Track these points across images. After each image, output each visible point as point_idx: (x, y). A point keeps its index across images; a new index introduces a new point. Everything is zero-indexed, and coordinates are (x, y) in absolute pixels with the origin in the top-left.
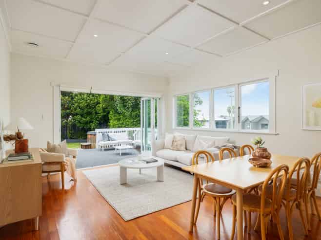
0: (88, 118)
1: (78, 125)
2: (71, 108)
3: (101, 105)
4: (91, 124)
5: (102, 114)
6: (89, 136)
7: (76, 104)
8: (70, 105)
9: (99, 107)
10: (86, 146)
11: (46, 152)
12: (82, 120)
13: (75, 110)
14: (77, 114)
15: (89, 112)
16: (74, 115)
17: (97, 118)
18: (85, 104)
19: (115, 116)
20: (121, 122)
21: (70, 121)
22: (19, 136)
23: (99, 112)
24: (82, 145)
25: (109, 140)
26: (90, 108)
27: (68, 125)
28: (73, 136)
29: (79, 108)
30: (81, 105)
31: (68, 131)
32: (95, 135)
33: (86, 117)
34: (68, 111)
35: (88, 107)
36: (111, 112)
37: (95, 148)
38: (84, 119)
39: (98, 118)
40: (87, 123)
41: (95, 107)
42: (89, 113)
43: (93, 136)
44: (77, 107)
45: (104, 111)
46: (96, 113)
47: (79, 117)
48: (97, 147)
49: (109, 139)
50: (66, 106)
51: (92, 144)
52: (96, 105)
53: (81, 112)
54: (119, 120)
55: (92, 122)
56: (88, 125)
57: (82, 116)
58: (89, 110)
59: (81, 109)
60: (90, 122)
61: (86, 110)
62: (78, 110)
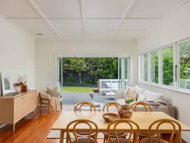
0: (108, 70)
1: (101, 75)
2: (97, 63)
7: (100, 61)
8: (96, 61)
9: (114, 62)
11: (46, 94)
13: (99, 65)
21: (97, 73)
22: (21, 83)
26: (109, 63)
27: (95, 75)
29: (102, 64)
30: (103, 61)
33: (106, 70)
34: (95, 66)
38: (104, 71)
39: (114, 70)
40: (107, 74)
41: (112, 62)
44: (100, 63)
46: (113, 67)
47: (101, 69)
49: (106, 87)
50: (94, 63)
53: (103, 66)
55: (110, 73)
56: (108, 76)
57: (104, 69)
58: (108, 65)
59: (103, 64)
60: (109, 74)
61: (106, 64)
62: (101, 65)
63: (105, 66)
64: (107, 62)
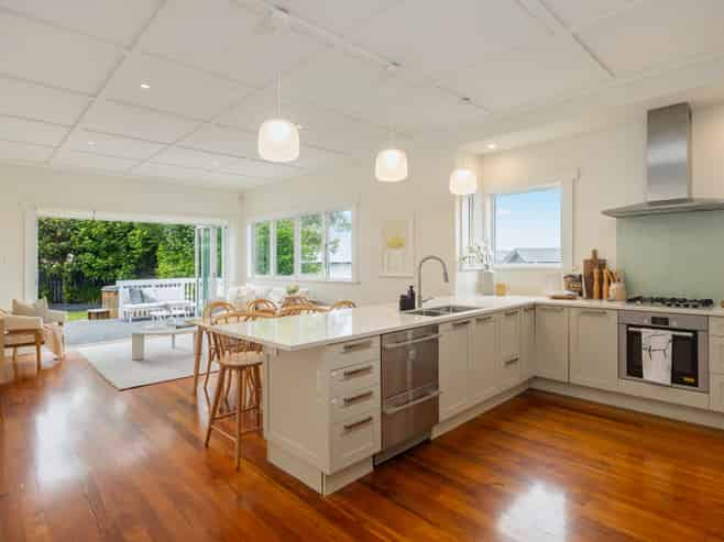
0: (110, 258)
1: (87, 274)
2: (69, 237)
3: (139, 232)
4: (117, 270)
5: (140, 251)
6: (105, 296)
7: (83, 230)
8: (69, 230)
9: (134, 235)
10: (98, 313)
11: (12, 316)
12: (95, 262)
13: (81, 243)
14: (85, 251)
15: (113, 245)
16: (77, 252)
17: (130, 258)
18: (105, 230)
19: (168, 254)
20: (179, 268)
21: (68, 267)
23: (136, 246)
24: (90, 314)
25: (143, 302)
26: (115, 237)
27: (64, 274)
28: (76, 298)
29: (90, 238)
30: (94, 231)
31: (64, 287)
32: (117, 293)
33: (106, 258)
34: (63, 244)
35: (111, 236)
36: (161, 247)
37: (116, 317)
38: (100, 261)
39: (133, 258)
40: (107, 269)
41: (125, 235)
42: (112, 249)
43: (112, 295)
44: (84, 235)
45: (145, 245)
46: (129, 249)
47: (88, 257)
48: (121, 315)
49: (143, 298)
50: (59, 234)
51: (111, 310)
52: (129, 231)
53: (93, 246)
54: (176, 261)
55: (120, 267)
56: (111, 274)
57: (96, 253)
58: (113, 242)
59: (94, 240)
60: (115, 267)
61: (105, 241)
62: (88, 241)
63: (103, 245)
64: (109, 233)
